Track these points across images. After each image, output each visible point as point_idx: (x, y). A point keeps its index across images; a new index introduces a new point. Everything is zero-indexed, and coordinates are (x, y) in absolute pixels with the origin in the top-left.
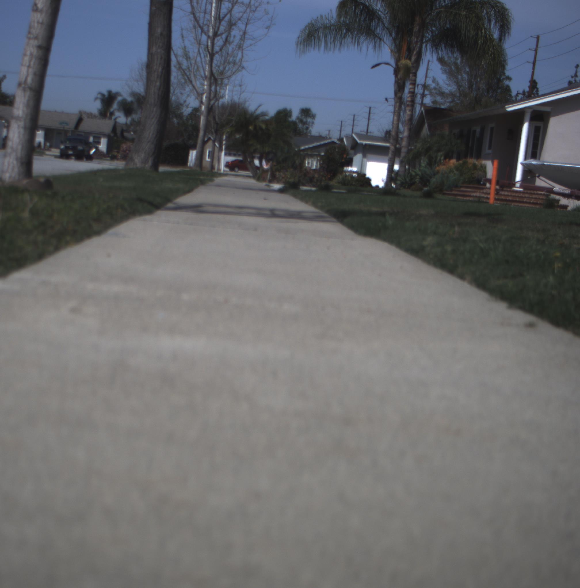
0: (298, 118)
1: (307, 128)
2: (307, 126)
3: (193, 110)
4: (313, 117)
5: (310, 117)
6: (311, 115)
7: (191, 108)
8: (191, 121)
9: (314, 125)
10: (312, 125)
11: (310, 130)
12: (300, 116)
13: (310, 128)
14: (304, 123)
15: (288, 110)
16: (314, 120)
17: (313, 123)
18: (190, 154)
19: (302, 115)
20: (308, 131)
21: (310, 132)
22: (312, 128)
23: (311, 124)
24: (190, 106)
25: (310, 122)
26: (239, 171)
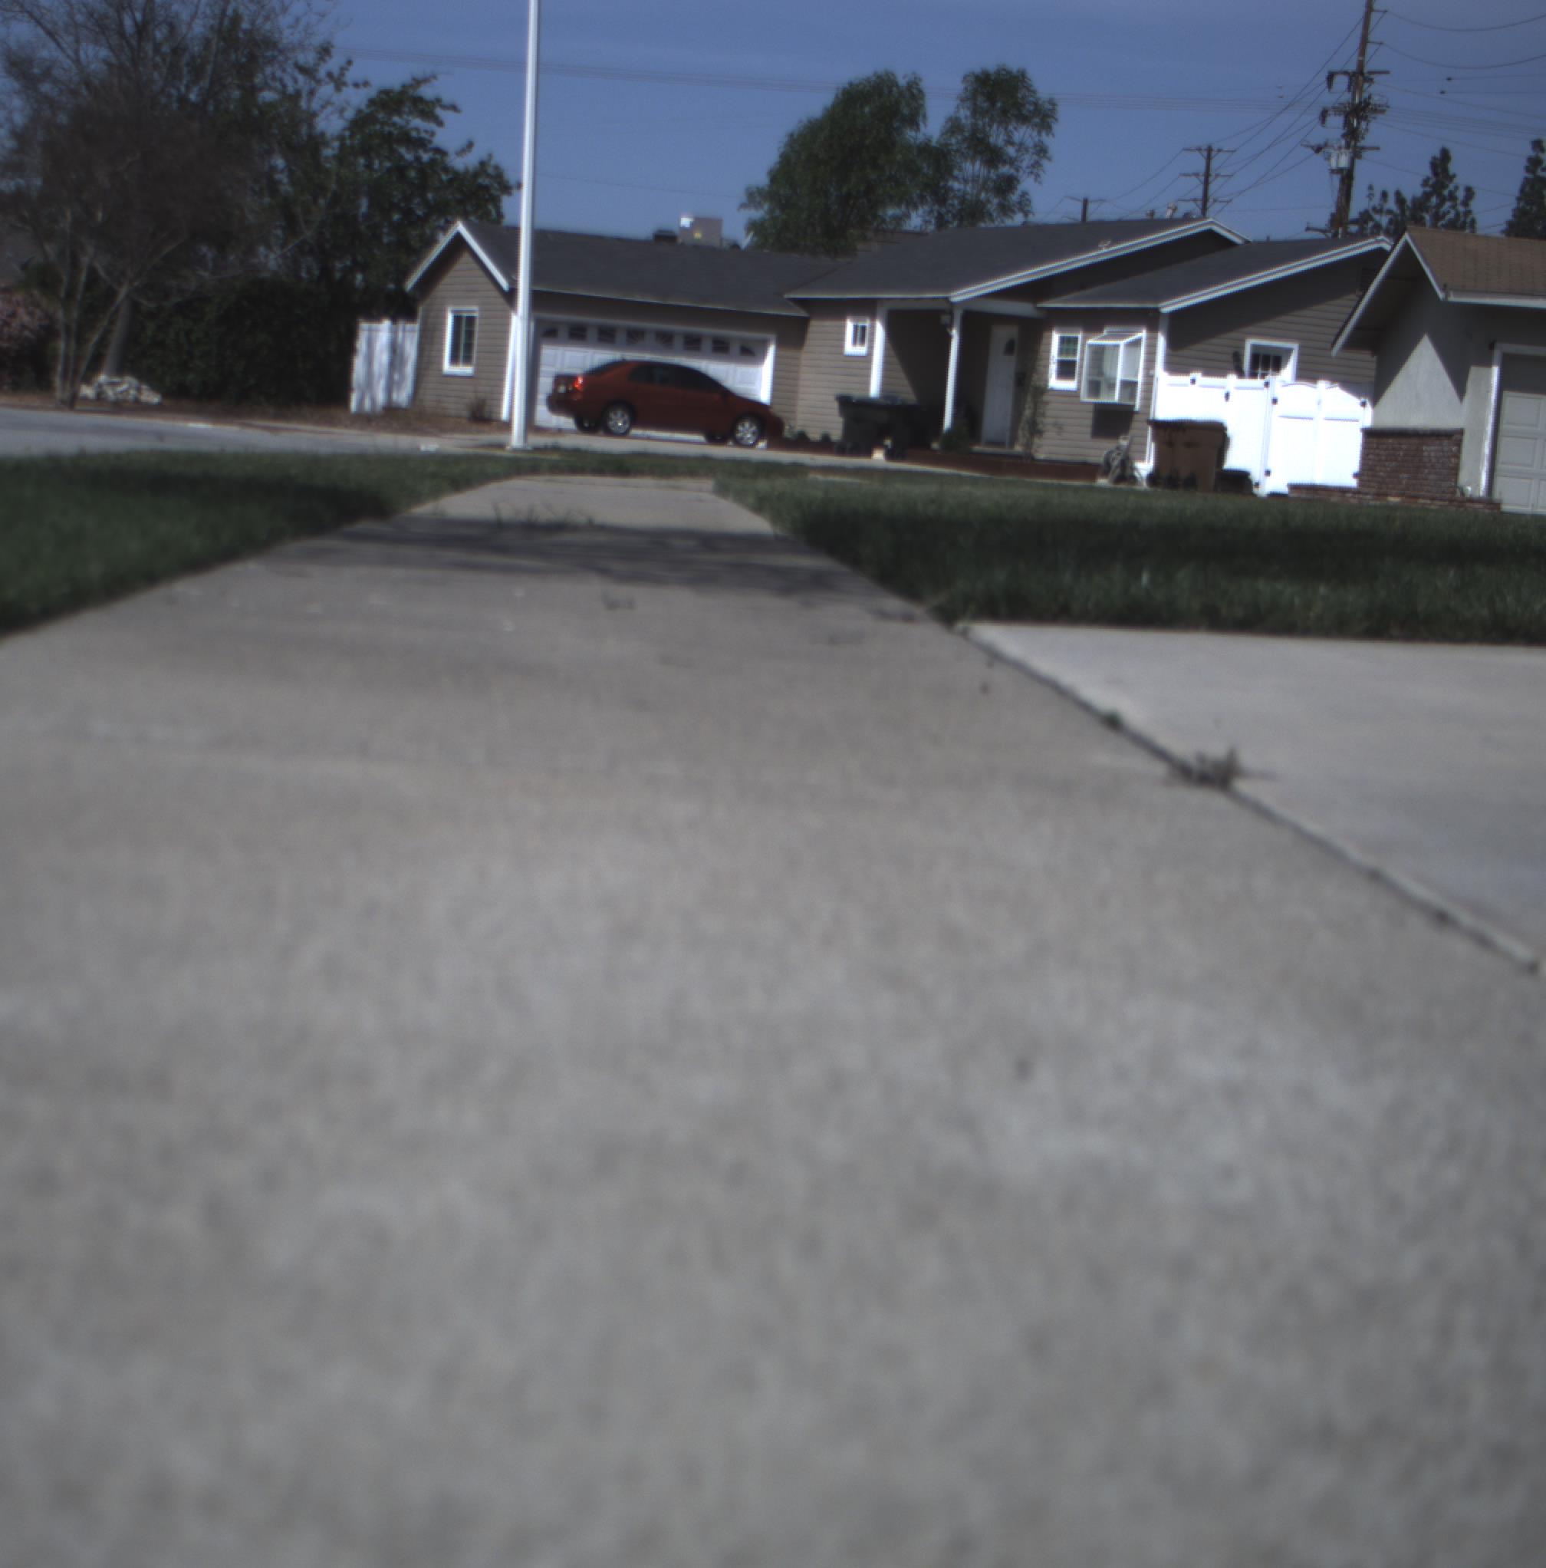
0: (954, 126)
1: (1007, 185)
2: (1005, 169)
3: (372, 102)
4: (1043, 117)
5: (1024, 119)
6: (1032, 108)
7: (356, 85)
8: (362, 161)
9: (1045, 163)
10: (1036, 165)
11: (1024, 194)
12: (964, 114)
13: (1026, 184)
14: (993, 157)
15: (902, 82)
16: (1044, 134)
17: (1042, 151)
18: (361, 344)
19: (976, 111)
20: (1014, 197)
21: (1024, 205)
22: (1037, 176)
23: (1027, 160)
24: (350, 76)
25: (1021, 147)
26: (635, 432)
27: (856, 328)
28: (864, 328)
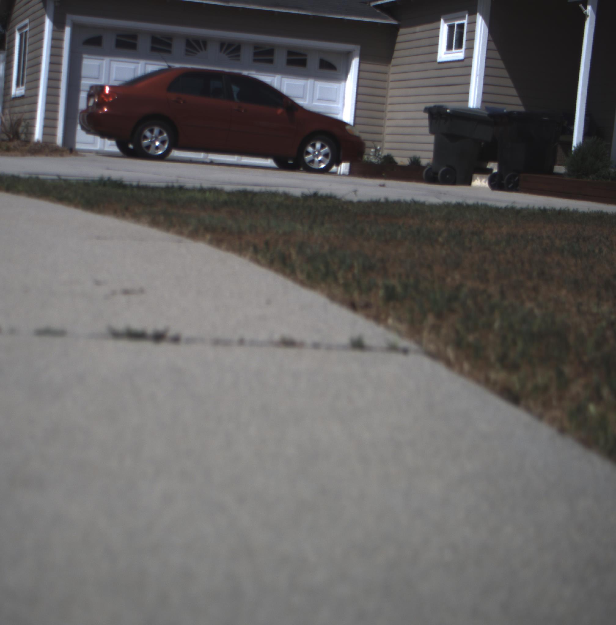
27: (451, 28)
28: (461, 26)
